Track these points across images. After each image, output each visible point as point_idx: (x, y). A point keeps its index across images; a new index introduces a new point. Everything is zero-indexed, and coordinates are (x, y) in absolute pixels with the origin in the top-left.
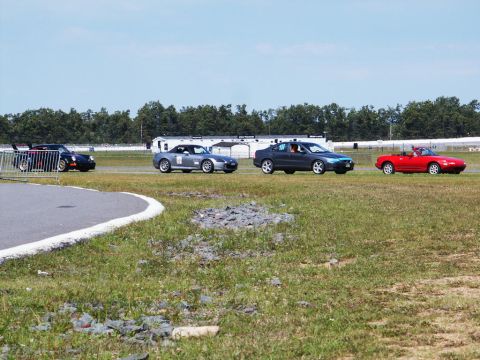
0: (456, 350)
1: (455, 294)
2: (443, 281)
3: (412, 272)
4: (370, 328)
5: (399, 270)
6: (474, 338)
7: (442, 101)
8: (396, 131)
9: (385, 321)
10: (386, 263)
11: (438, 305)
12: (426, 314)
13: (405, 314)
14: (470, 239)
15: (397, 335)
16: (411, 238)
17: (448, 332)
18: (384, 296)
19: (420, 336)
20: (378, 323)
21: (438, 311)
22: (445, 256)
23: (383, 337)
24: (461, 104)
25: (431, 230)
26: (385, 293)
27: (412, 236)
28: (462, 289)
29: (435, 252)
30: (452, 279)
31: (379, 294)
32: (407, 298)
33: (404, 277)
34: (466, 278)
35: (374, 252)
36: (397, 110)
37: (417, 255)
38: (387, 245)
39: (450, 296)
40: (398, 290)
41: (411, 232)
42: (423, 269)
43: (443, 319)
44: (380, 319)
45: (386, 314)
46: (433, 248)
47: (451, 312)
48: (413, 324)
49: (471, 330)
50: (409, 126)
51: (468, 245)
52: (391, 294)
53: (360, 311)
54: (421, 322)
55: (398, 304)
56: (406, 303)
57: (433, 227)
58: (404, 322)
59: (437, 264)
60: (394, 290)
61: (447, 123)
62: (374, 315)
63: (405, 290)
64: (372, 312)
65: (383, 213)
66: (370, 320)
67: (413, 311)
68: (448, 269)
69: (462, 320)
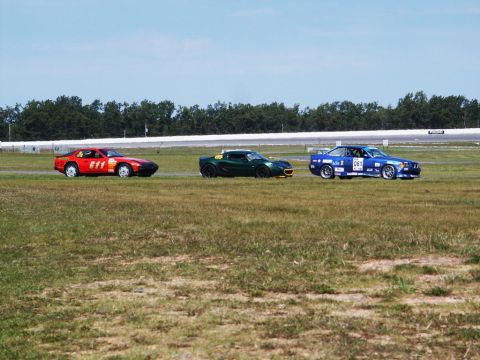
0: (122, 353)
1: (109, 298)
2: (94, 285)
3: (59, 278)
4: (26, 334)
5: (47, 275)
6: (137, 341)
7: (63, 100)
8: (15, 132)
9: (41, 327)
10: (31, 268)
11: (93, 309)
12: (82, 318)
13: (62, 319)
14: (114, 242)
15: (57, 340)
16: (53, 243)
17: (110, 336)
18: (35, 302)
19: (81, 341)
20: (36, 329)
21: (95, 315)
22: (91, 261)
23: (43, 343)
24: (84, 104)
25: (72, 234)
26: (36, 298)
27: (53, 240)
28: (114, 293)
29: (81, 257)
30: (104, 283)
31: (29, 299)
32: (60, 304)
33: (52, 282)
34: (117, 282)
35: (15, 257)
36: (16, 109)
37: (62, 260)
38: (29, 249)
39: (104, 300)
40: (48, 295)
41: (53, 236)
42: (71, 274)
43: (101, 323)
44: (35, 325)
45: (42, 320)
46: (77, 252)
47: (108, 316)
48: (72, 329)
49: (133, 333)
50: (28, 127)
51: (115, 249)
52: (43, 300)
53: (13, 317)
54: (81, 326)
55: (51, 309)
56: (59, 309)
57: (75, 231)
58: (62, 328)
59: (85, 268)
60: (43, 295)
61: (69, 124)
62: (29, 321)
63: (56, 295)
64: (25, 318)
65: (19, 217)
66: (26, 326)
67: (69, 316)
68: (97, 273)
69: (122, 324)
